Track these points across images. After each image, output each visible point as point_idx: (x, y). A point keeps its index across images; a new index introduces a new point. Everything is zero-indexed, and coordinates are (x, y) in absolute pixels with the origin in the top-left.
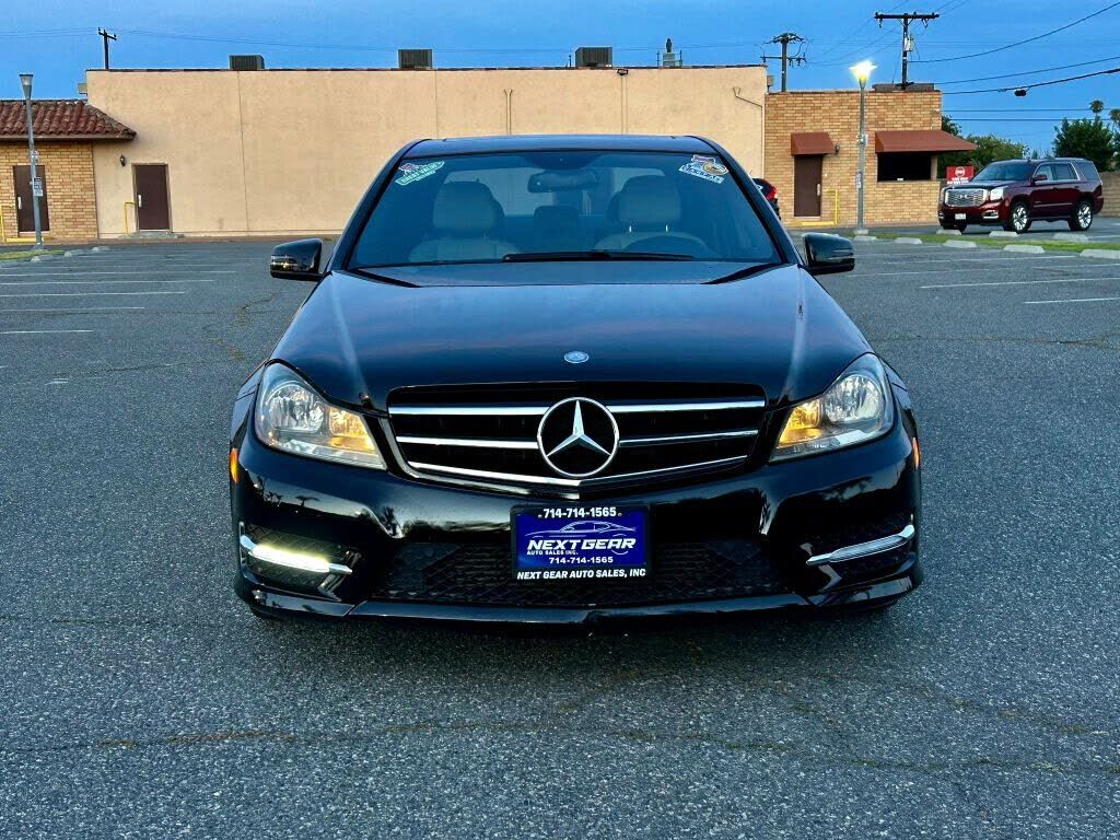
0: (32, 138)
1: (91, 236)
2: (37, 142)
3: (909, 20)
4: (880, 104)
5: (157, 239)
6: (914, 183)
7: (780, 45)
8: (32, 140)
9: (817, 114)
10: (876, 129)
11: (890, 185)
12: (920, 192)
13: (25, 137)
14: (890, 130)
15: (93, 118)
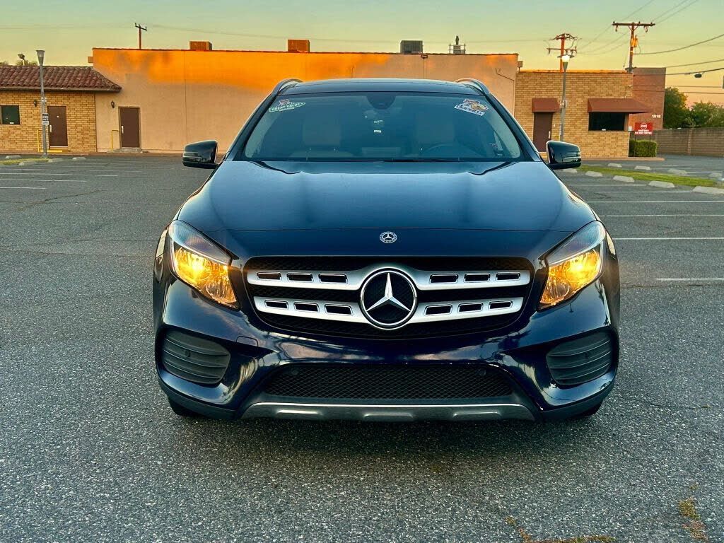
0: (43, 89)
1: (92, 150)
2: (46, 91)
3: (635, 27)
4: (592, 81)
5: (130, 153)
6: (612, 132)
7: (560, 40)
8: (43, 91)
9: (550, 86)
10: (589, 97)
11: (596, 133)
12: (616, 138)
13: (38, 88)
14: (598, 97)
15: (94, 78)
